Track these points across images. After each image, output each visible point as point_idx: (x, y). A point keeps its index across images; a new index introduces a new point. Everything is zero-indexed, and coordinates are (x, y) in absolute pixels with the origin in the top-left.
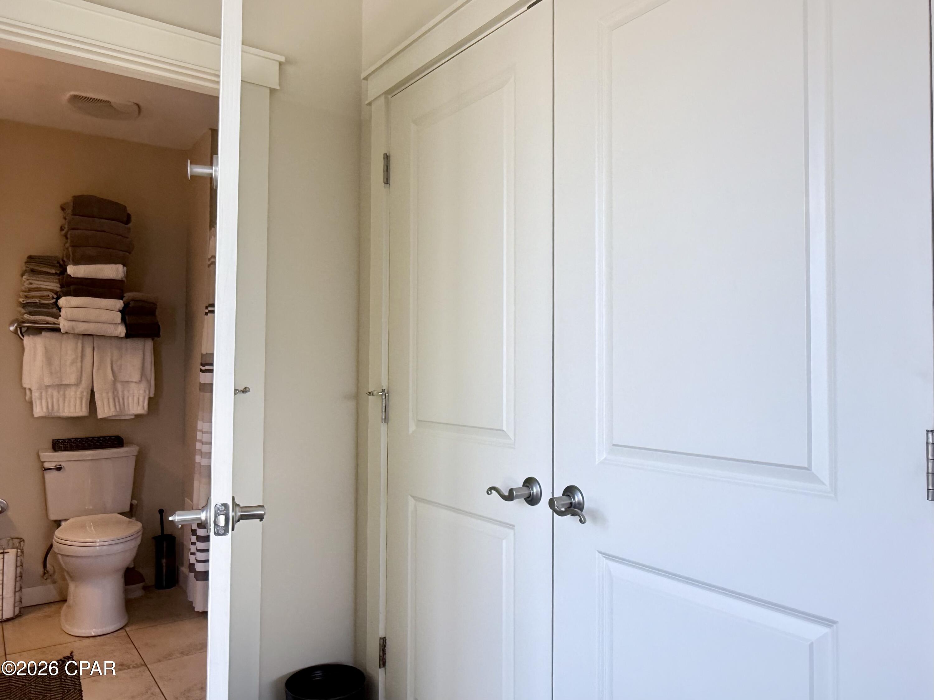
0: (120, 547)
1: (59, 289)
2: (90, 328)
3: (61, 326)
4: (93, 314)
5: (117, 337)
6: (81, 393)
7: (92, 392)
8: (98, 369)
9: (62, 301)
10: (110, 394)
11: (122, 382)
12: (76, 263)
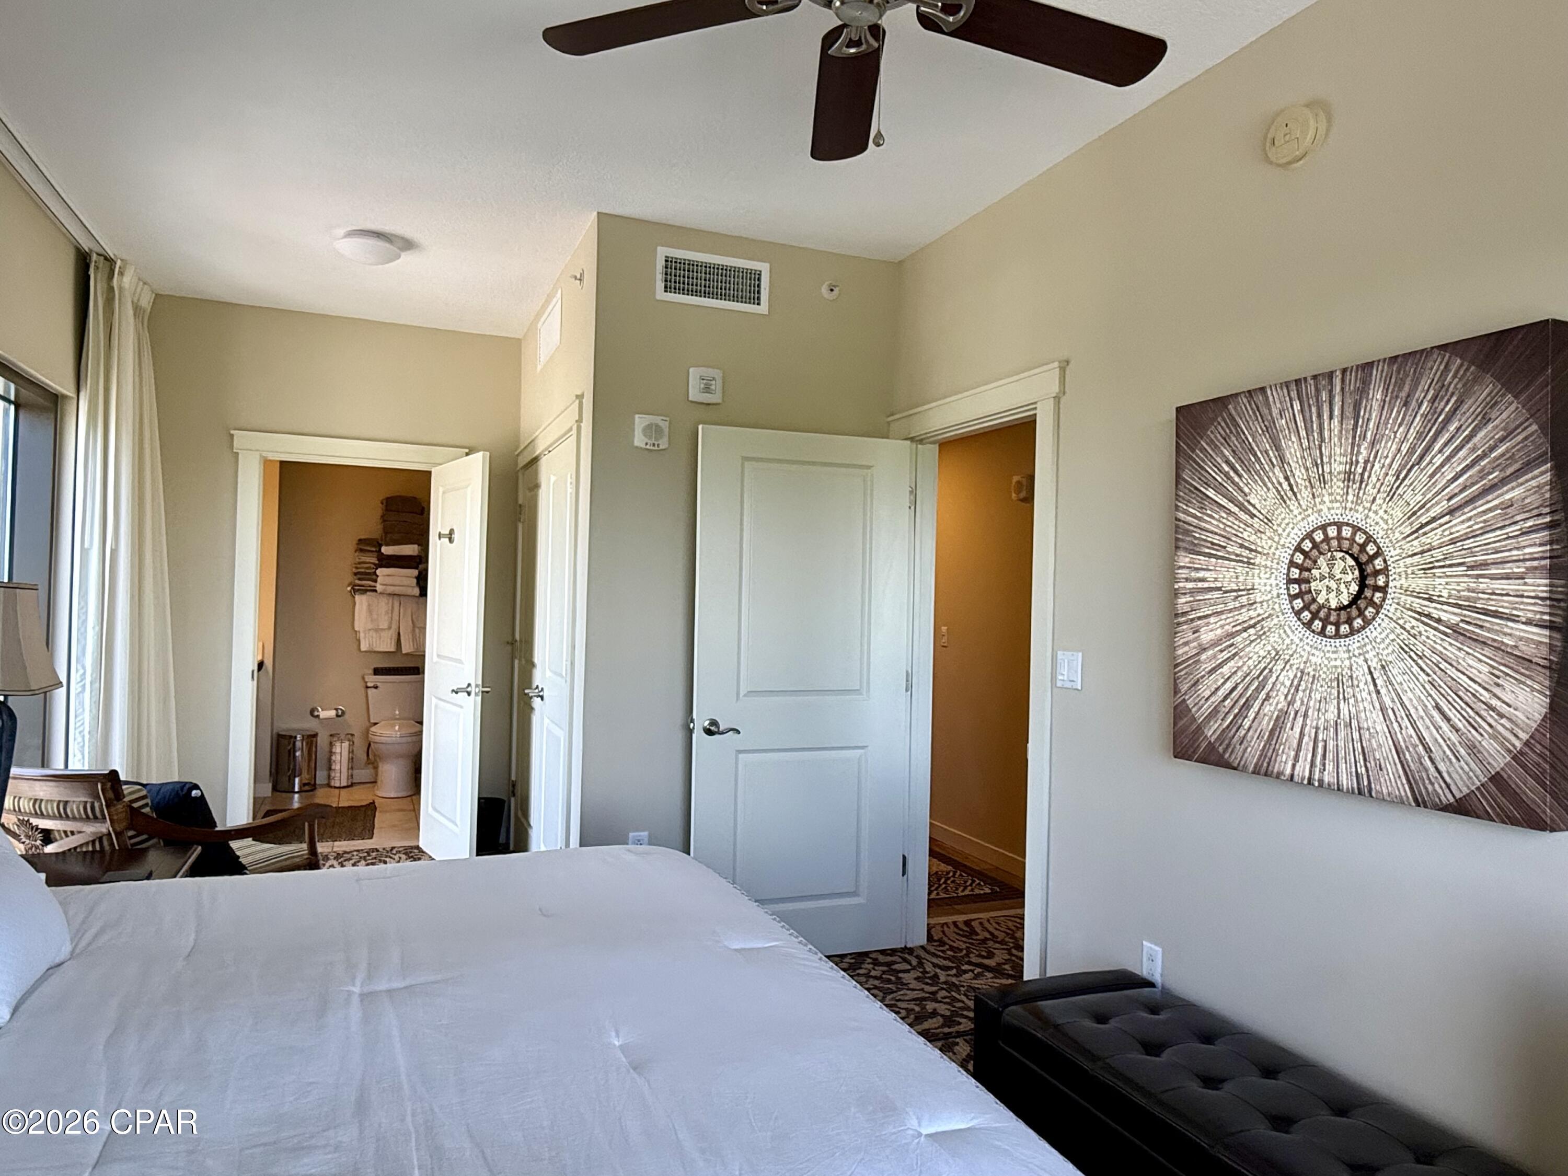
0: (409, 739)
1: (377, 562)
2: (397, 590)
3: (377, 589)
4: (397, 581)
5: (414, 596)
6: (392, 633)
7: (399, 634)
8: (404, 617)
9: (379, 571)
10: (411, 636)
11: (418, 628)
12: (387, 545)
